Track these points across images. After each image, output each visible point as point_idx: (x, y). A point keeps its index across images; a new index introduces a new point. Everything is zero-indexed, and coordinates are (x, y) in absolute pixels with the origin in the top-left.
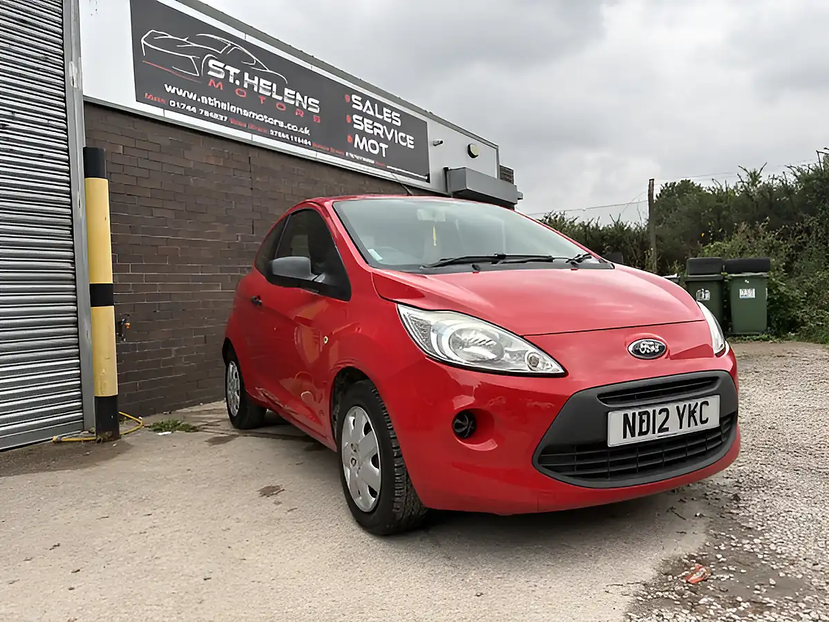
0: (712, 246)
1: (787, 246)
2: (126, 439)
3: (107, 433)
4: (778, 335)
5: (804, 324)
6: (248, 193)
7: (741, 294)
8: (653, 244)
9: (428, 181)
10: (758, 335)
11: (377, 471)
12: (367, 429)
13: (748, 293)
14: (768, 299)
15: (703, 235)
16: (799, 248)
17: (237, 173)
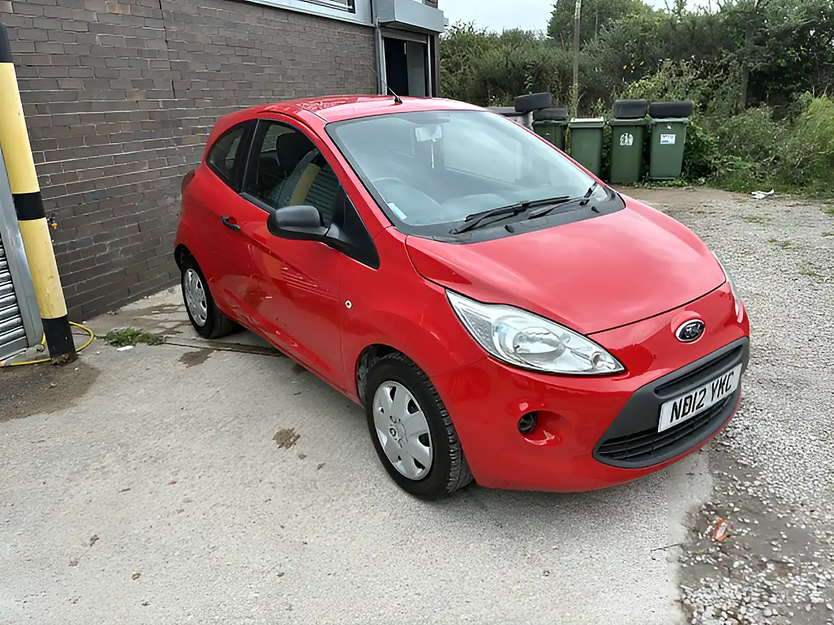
0: (637, 85)
1: (704, 84)
2: (86, 358)
3: (63, 356)
4: (690, 180)
5: (716, 170)
6: (164, 47)
7: (662, 140)
8: (576, 75)
9: (353, 11)
10: (672, 180)
11: (427, 449)
12: (412, 408)
13: (669, 139)
14: (686, 144)
15: (625, 67)
16: (715, 86)
17: (148, 22)
